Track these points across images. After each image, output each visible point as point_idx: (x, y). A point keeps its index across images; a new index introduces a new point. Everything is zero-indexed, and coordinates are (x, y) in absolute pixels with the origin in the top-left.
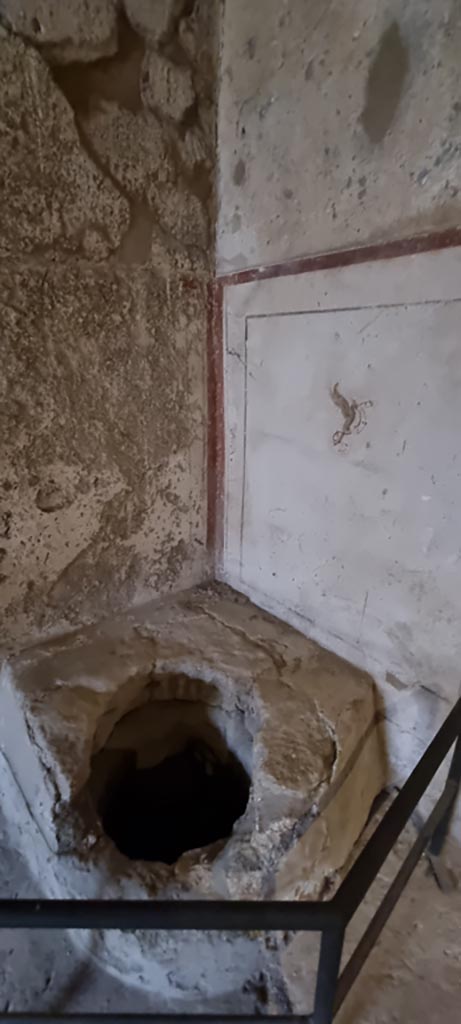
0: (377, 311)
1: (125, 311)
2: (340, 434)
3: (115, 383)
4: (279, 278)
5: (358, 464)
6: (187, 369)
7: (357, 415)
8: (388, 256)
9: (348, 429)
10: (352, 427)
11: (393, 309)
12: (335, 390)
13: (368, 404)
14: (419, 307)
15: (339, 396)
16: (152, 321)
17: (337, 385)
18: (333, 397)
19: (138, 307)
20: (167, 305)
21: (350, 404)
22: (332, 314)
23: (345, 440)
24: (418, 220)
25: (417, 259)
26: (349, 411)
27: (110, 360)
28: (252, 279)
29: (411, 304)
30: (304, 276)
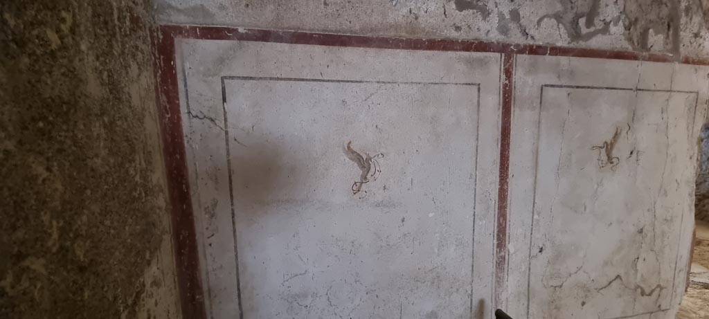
0: (377, 85)
1: (65, 28)
2: (358, 184)
3: (55, 169)
4: (269, 44)
5: (378, 205)
6: (146, 137)
7: (372, 166)
8: (380, 47)
9: (366, 178)
10: (368, 176)
11: (389, 85)
12: (349, 147)
13: (380, 156)
14: (407, 85)
15: (353, 152)
16: (102, 59)
17: (350, 143)
18: (347, 154)
19: (82, 28)
20: (117, 41)
21: (365, 157)
22: (337, 83)
23: (364, 187)
24: (396, 27)
25: (402, 53)
26: (364, 163)
27: (44, 118)
28: (228, 38)
29: (402, 83)
30: (300, 48)
